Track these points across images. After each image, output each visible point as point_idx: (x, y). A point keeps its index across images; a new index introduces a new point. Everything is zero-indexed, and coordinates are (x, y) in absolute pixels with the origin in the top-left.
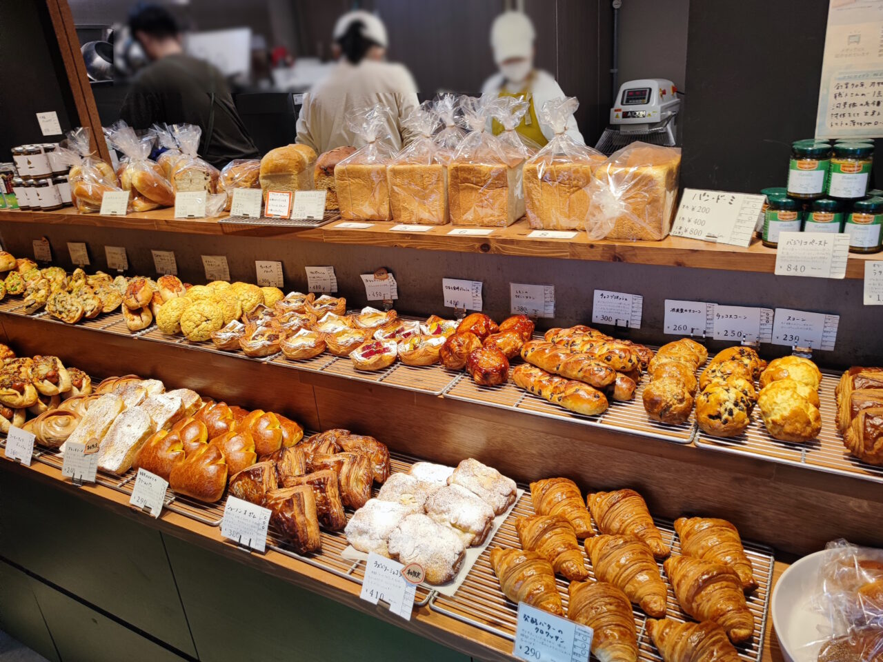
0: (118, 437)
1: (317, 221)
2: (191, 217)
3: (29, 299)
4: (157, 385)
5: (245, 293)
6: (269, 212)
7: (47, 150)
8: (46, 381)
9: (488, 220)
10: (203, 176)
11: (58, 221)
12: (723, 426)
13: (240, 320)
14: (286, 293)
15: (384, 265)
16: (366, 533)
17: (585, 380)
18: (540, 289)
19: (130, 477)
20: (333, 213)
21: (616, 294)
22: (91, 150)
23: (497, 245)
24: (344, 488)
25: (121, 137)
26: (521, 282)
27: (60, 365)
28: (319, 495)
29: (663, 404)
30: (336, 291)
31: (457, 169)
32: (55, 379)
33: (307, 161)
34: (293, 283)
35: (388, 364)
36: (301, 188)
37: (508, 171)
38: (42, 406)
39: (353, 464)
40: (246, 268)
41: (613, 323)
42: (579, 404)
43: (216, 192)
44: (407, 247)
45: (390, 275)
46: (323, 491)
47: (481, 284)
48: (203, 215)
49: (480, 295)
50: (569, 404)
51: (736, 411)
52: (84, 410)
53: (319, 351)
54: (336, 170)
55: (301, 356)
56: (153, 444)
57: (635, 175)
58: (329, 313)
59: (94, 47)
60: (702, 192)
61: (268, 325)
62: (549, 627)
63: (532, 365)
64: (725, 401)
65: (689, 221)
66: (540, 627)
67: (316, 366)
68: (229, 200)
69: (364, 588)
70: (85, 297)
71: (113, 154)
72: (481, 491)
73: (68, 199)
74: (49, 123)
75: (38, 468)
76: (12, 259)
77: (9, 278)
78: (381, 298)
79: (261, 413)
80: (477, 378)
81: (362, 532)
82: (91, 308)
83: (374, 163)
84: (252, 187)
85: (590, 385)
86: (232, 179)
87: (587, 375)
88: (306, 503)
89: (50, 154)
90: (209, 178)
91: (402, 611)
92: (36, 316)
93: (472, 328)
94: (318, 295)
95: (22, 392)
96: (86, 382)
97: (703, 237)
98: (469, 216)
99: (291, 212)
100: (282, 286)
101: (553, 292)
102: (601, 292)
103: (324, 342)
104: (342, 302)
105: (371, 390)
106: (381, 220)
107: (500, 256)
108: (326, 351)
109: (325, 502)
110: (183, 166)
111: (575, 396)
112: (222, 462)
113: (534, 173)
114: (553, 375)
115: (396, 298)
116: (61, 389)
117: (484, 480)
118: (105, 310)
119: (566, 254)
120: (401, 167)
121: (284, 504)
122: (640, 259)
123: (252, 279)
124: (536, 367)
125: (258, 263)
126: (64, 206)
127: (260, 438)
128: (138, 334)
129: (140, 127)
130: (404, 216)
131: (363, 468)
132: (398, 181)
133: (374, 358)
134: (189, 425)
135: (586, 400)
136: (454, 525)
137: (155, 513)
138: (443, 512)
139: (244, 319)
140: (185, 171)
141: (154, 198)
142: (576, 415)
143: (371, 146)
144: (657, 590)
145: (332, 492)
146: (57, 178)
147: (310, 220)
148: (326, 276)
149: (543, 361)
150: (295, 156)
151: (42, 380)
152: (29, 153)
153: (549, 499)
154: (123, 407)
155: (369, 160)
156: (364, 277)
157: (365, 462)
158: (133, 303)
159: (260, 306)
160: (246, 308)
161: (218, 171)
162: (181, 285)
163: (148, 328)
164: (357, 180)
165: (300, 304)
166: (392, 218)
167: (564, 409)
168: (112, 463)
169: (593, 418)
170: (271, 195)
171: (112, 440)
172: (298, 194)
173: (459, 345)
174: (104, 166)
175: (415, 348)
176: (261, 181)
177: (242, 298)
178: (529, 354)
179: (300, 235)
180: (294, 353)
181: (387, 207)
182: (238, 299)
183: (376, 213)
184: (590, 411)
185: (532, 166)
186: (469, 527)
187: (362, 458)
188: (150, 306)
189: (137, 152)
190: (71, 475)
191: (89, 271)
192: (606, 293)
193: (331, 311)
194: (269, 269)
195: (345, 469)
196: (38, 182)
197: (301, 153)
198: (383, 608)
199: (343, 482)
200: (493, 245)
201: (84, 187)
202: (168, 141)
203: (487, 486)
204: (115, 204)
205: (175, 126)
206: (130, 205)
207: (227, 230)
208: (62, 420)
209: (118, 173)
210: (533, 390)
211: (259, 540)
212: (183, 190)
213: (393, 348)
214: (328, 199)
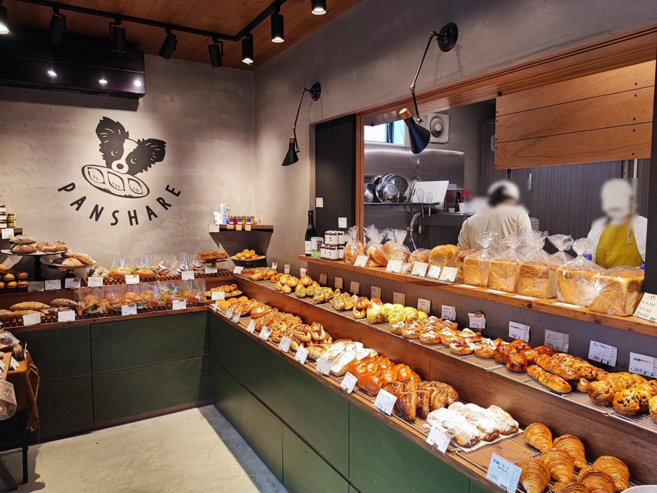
0: (340, 360)
1: (451, 282)
2: (393, 272)
3: (316, 298)
4: (361, 345)
5: (410, 312)
6: (429, 275)
7: (339, 234)
8: (316, 333)
9: (537, 293)
10: (403, 254)
11: (335, 266)
12: (623, 407)
13: (404, 323)
14: (429, 316)
15: (481, 310)
16: (436, 419)
17: (561, 375)
18: (561, 335)
19: (342, 378)
20: (459, 280)
21: (603, 345)
22: (357, 237)
23: (536, 306)
24: (432, 401)
25: (372, 232)
26: (551, 330)
27: (322, 328)
28: (419, 399)
29: (596, 392)
30: (454, 320)
31: (523, 266)
32: (319, 332)
33: (454, 254)
34: (434, 312)
35: (467, 353)
36: (448, 266)
37: (550, 271)
38: (312, 344)
39: (439, 393)
40: (413, 301)
41: (600, 361)
42: (554, 385)
43: (407, 262)
44: (491, 300)
45: (483, 315)
46: (421, 397)
47: (529, 327)
48: (399, 272)
49: (528, 333)
50: (550, 385)
51: (632, 401)
52: (328, 348)
53: (437, 342)
54: (465, 260)
55: (427, 342)
56: (355, 364)
57: (610, 280)
58: (447, 328)
59: (367, 185)
60: (653, 295)
61: (416, 326)
62: (504, 466)
63: (539, 366)
64: (627, 396)
65: (644, 309)
66: (500, 466)
67: (433, 348)
68: (412, 266)
69: (428, 439)
70: (339, 300)
71: (365, 239)
72: (498, 420)
73: (341, 257)
74: (343, 222)
75: (306, 366)
76: (311, 280)
77: (308, 288)
78: (476, 327)
79: (403, 365)
80: (508, 366)
81: (434, 418)
82: (340, 305)
83: (484, 258)
84: (424, 262)
85: (563, 378)
86: (416, 257)
87: (562, 372)
88: (413, 399)
89: (340, 236)
90: (406, 255)
91: (443, 449)
92: (317, 306)
93: (515, 345)
94: (444, 320)
95: (306, 335)
96: (330, 339)
97: (648, 319)
98: (527, 290)
99: (439, 277)
100: (429, 313)
101: (568, 338)
102: (594, 342)
103: (440, 338)
104: (455, 325)
105: (456, 363)
106: (483, 286)
107: (536, 311)
108: (440, 343)
109: (421, 403)
110: (395, 248)
111: (553, 381)
112: (381, 378)
113: (562, 272)
114: (546, 371)
115: (484, 328)
116: (321, 338)
117: (500, 416)
118: (346, 308)
119: (571, 316)
120: (496, 262)
121: (403, 396)
122: (609, 324)
123: (415, 306)
124: (540, 367)
125: (419, 300)
126: (339, 260)
127: (400, 375)
128: (358, 320)
129: (380, 228)
130: (495, 286)
131: (443, 396)
132: (494, 268)
133: (460, 348)
134: (371, 362)
135: (558, 385)
136: (478, 427)
137: (349, 391)
138: (474, 420)
139: (406, 322)
140: (395, 251)
141: (379, 261)
142: (552, 391)
143: (485, 250)
144: (566, 473)
145: (425, 400)
146: (339, 247)
147: (448, 281)
148: (451, 311)
149: (543, 364)
150: (448, 250)
151: (315, 332)
152: (332, 234)
153: (531, 431)
154: (345, 349)
155: (482, 257)
156: (470, 314)
157: (445, 394)
158: (359, 305)
159: (415, 318)
160: (408, 318)
161: (410, 253)
162: (381, 302)
163: (363, 318)
164: (474, 265)
165: (434, 321)
166: (488, 287)
167: (547, 388)
168: (337, 369)
169: (560, 394)
170: (432, 267)
171: (338, 361)
172: (445, 268)
173: (503, 350)
174: (360, 244)
175: (483, 348)
176: (429, 260)
177: (407, 313)
178: (538, 360)
179: (442, 287)
180: (424, 340)
181: (487, 280)
182: (406, 313)
183: (481, 283)
184: (559, 390)
185: (561, 269)
186: (485, 430)
187: (444, 391)
188: (366, 309)
189: (377, 240)
190: (319, 370)
191: (342, 291)
192: (597, 343)
193: (449, 327)
194: (425, 304)
195: (434, 394)
196: (331, 247)
197: (452, 249)
198: (435, 446)
199: (432, 398)
200: (534, 305)
201: (350, 252)
202: (391, 236)
203: (501, 419)
204: (361, 262)
205: (396, 230)
206: (368, 263)
207: (408, 280)
208: (319, 349)
209: (366, 249)
210: (535, 377)
211: (389, 410)
212: (393, 259)
213: (473, 347)
214: (458, 273)
